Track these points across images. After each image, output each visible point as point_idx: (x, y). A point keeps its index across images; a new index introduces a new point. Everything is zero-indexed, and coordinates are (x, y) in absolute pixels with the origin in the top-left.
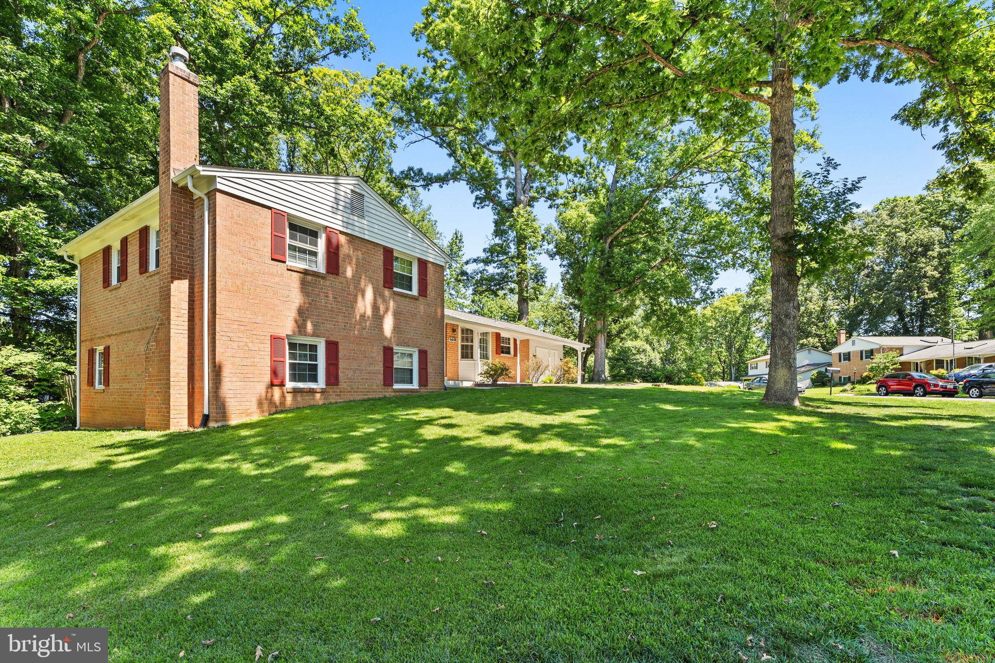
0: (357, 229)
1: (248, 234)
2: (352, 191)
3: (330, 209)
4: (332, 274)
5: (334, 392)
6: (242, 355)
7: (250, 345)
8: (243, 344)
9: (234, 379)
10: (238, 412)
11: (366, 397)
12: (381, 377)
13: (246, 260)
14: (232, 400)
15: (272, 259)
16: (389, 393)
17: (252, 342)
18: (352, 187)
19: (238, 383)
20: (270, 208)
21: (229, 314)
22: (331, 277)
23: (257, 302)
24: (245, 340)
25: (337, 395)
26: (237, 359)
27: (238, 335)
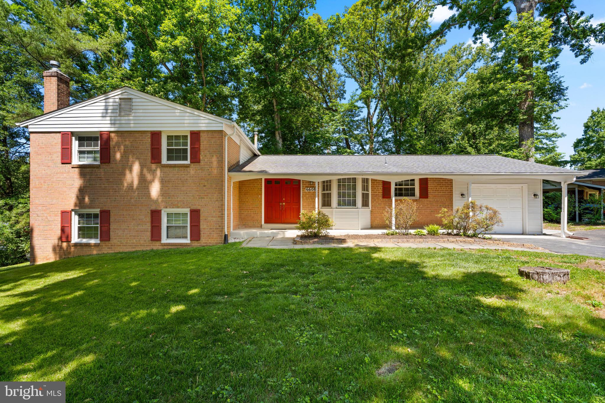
0: (124, 125)
1: (48, 152)
2: (120, 99)
3: (100, 118)
4: (105, 163)
5: (106, 246)
6: (44, 224)
7: (49, 218)
8: (44, 218)
9: (39, 238)
10: (42, 257)
11: (134, 250)
12: (149, 234)
13: (46, 168)
14: (39, 250)
15: (62, 163)
16: (156, 246)
17: (50, 216)
18: (120, 96)
19: (42, 241)
20: (59, 132)
21: (37, 201)
22: (105, 166)
23: (53, 191)
24: (46, 215)
25: (109, 248)
26: (41, 227)
27: (42, 212)
